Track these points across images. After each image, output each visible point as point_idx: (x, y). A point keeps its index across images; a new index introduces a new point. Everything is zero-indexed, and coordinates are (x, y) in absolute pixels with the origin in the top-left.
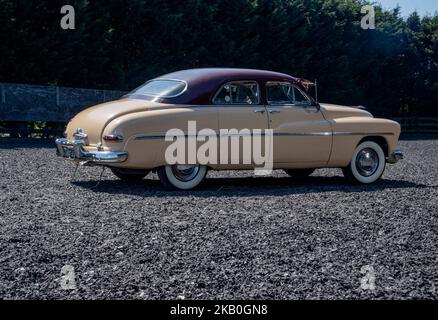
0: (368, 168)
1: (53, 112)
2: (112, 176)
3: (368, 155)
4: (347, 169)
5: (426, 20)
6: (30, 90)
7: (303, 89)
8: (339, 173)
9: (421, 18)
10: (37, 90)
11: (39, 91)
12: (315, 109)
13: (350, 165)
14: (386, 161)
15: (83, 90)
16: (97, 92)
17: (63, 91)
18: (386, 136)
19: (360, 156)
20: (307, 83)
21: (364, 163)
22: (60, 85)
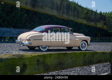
0: (83, 47)
1: (11, 35)
2: (28, 48)
3: (83, 44)
4: (79, 47)
5: (104, 13)
6: (6, 29)
7: (69, 30)
8: (77, 48)
9: (102, 13)
10: (7, 29)
11: (8, 29)
12: (72, 34)
13: (80, 46)
14: (88, 46)
15: (19, 29)
16: (22, 30)
17: (14, 30)
18: (87, 40)
19: (82, 44)
20: (70, 29)
21: (83, 46)
22: (13, 28)
